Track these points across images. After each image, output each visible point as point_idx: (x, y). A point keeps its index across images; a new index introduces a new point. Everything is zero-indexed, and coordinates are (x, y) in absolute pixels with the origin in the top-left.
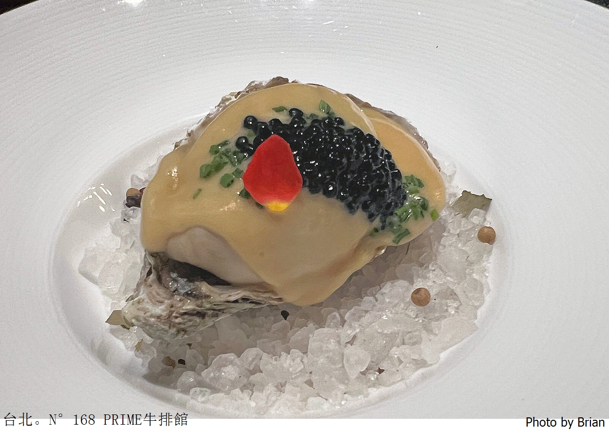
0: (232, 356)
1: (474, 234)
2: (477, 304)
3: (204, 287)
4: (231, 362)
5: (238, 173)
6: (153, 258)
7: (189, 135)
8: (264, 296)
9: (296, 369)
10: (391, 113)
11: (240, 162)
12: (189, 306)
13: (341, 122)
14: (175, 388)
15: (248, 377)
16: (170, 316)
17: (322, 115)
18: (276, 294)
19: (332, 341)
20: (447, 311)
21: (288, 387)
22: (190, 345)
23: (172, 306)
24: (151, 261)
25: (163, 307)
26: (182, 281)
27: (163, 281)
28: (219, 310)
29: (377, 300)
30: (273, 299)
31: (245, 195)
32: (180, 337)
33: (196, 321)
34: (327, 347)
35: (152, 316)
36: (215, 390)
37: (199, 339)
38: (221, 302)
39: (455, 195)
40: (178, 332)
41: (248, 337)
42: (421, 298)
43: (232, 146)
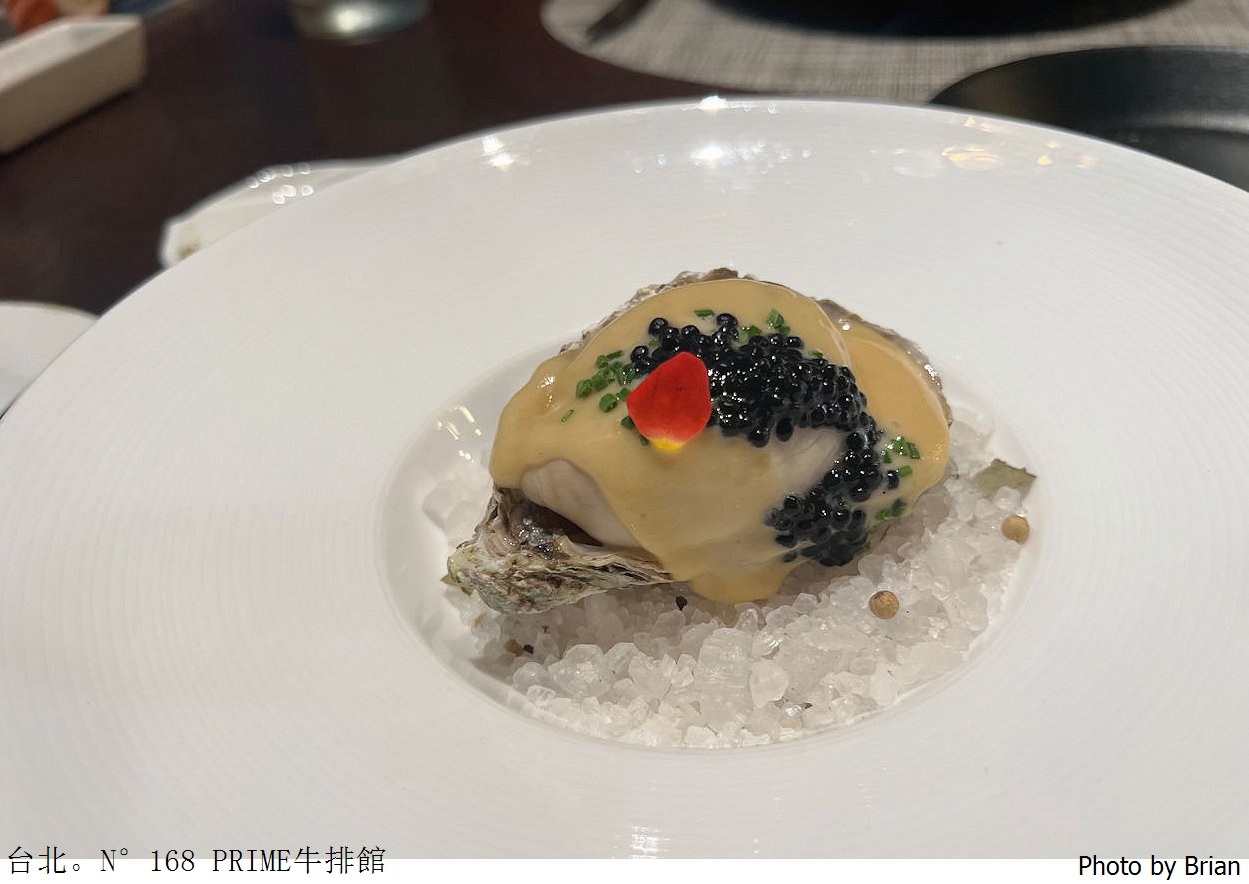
0: (593, 649)
1: (996, 527)
2: (974, 628)
3: (564, 543)
4: (592, 658)
5: (624, 392)
6: (501, 495)
7: (584, 337)
8: (643, 566)
9: (680, 683)
10: (891, 333)
11: (629, 381)
12: (539, 565)
13: (798, 342)
14: (511, 683)
15: (612, 683)
16: (510, 576)
17: (767, 329)
18: (662, 568)
19: (737, 648)
20: (927, 633)
21: (664, 707)
22: (546, 628)
23: (515, 563)
24: (499, 498)
25: (502, 561)
26: (536, 531)
27: (512, 529)
28: (582, 579)
29: (819, 600)
30: (659, 574)
31: (628, 423)
32: (523, 610)
33: (545, 589)
34: (727, 655)
35: (485, 572)
36: (562, 693)
37: (560, 621)
38: (581, 565)
39: (977, 463)
40: (522, 601)
41: (626, 627)
42: (883, 607)
43: (626, 359)
